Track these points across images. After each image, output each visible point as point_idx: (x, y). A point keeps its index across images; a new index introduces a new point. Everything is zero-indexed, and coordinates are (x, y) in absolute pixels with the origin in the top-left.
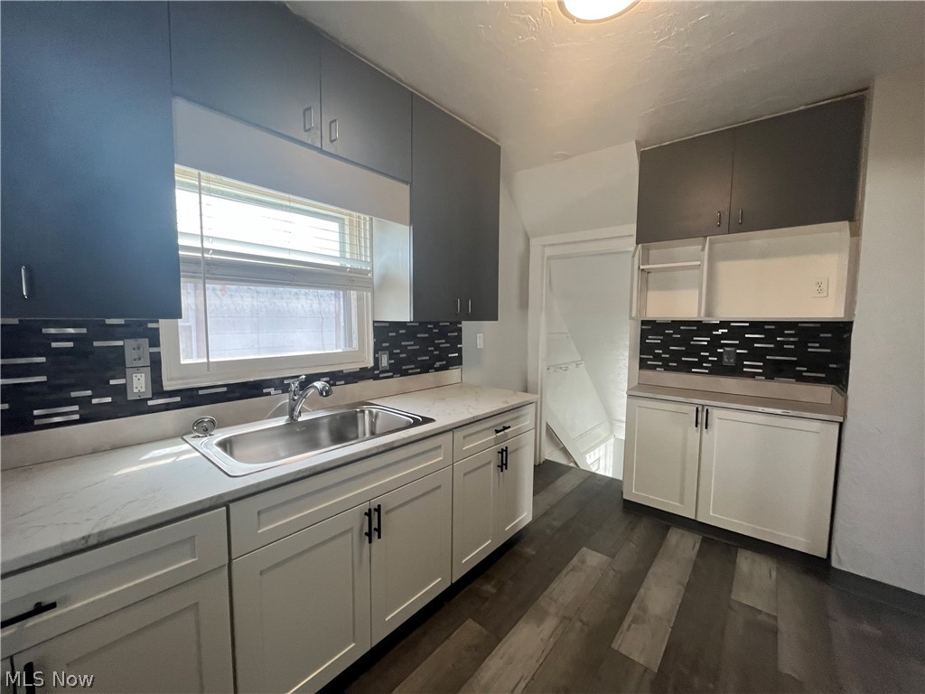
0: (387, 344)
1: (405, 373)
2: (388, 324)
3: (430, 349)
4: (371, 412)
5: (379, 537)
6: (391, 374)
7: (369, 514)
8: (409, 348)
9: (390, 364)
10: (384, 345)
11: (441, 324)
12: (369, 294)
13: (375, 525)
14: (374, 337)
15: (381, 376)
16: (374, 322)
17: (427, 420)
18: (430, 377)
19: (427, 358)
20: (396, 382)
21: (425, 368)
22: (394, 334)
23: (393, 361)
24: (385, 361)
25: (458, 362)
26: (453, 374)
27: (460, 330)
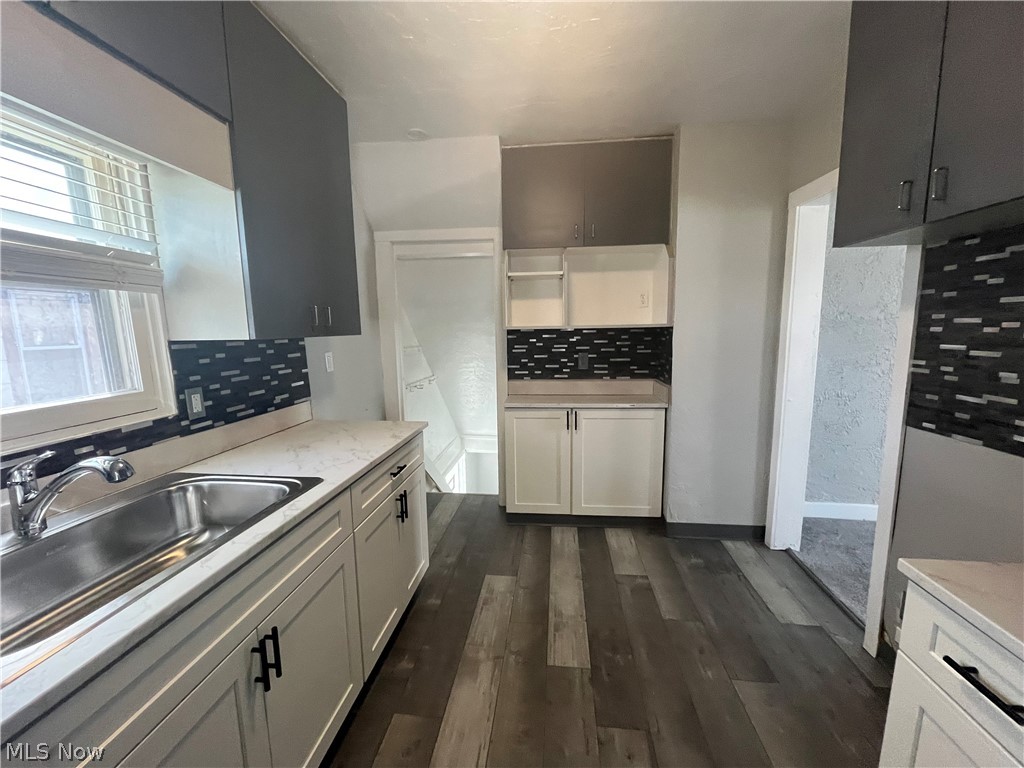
0: (198, 378)
1: (231, 419)
2: (194, 346)
3: (264, 378)
4: (198, 489)
5: (279, 674)
6: (209, 423)
7: (261, 649)
8: (233, 380)
9: (207, 408)
10: (192, 378)
11: (276, 342)
12: (155, 297)
13: (271, 659)
14: (174, 369)
15: (193, 427)
16: (171, 343)
17: (310, 483)
18: (270, 419)
19: (263, 391)
20: (219, 435)
21: (262, 407)
22: (207, 361)
23: (210, 403)
24: (197, 404)
25: (305, 392)
26: (302, 410)
27: (303, 349)
